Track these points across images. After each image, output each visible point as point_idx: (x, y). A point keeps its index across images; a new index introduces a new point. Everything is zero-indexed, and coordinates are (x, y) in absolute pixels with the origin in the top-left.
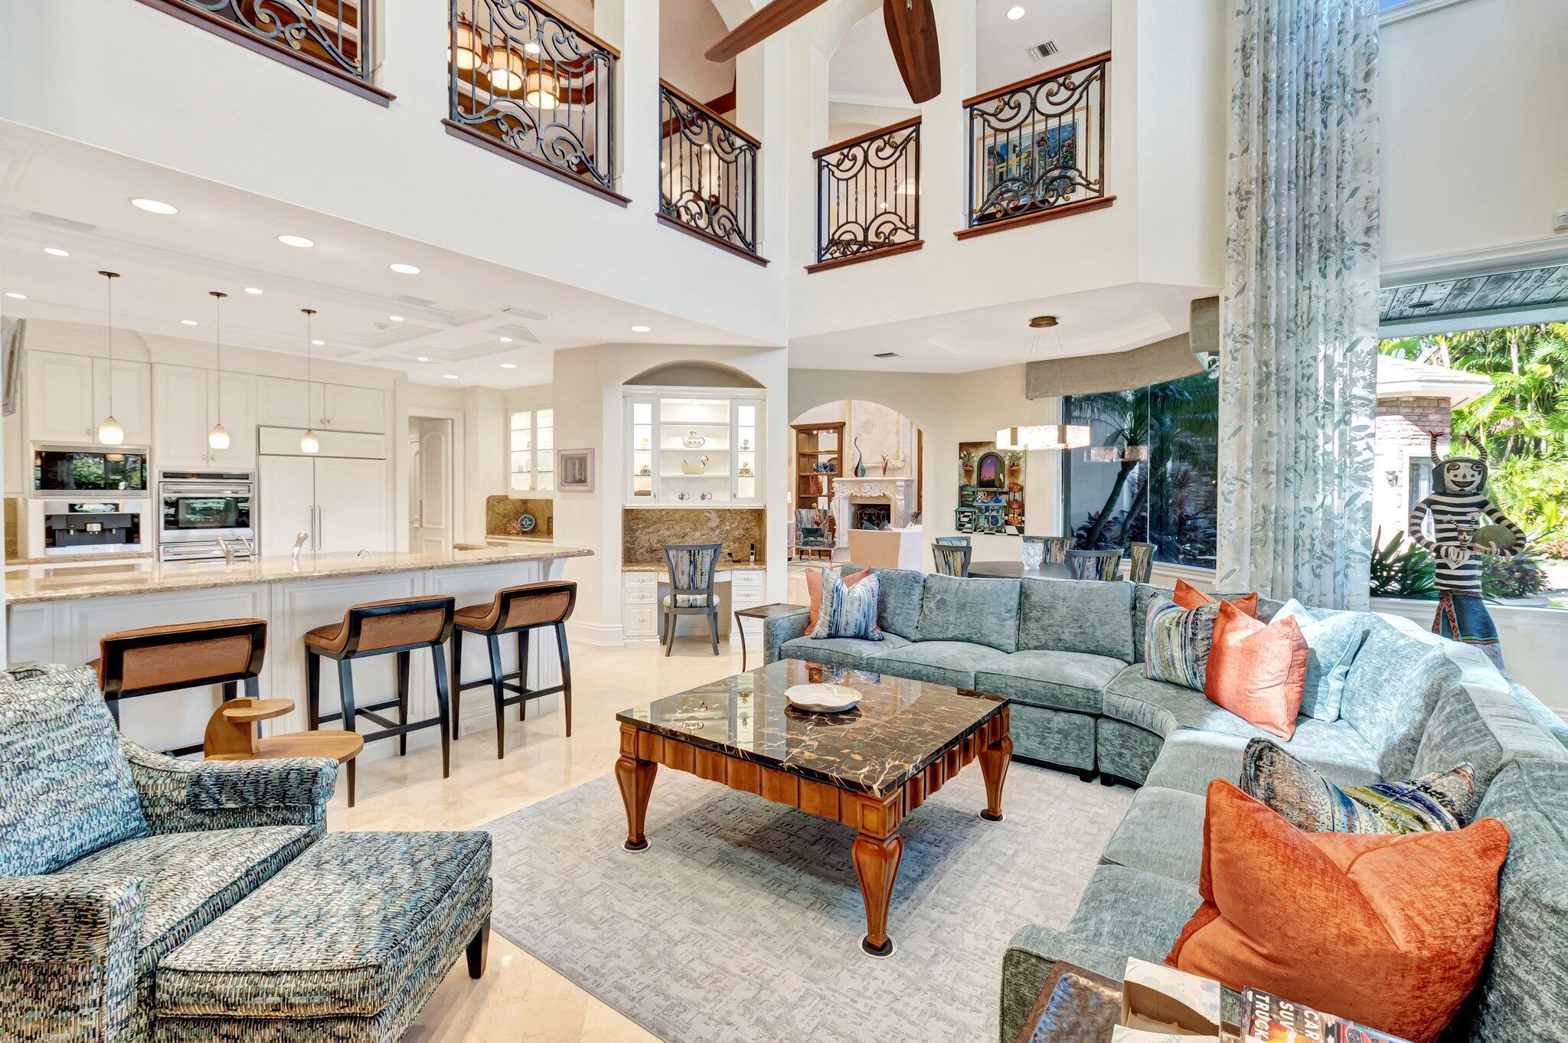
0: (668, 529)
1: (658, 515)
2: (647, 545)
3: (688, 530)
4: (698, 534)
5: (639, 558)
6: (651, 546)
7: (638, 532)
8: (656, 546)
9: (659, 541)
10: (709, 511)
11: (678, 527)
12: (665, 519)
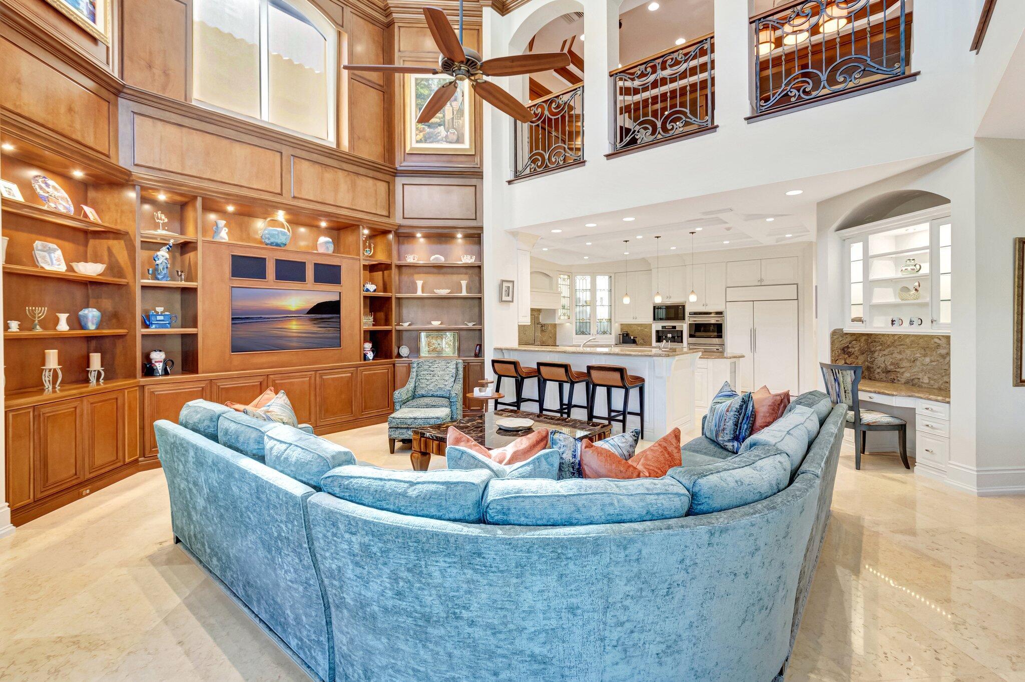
0: (900, 353)
1: (891, 339)
2: (883, 366)
3: (918, 355)
4: (928, 360)
5: (877, 376)
6: (886, 367)
7: (876, 354)
8: (890, 367)
9: (892, 364)
10: (938, 337)
11: (908, 352)
12: (897, 343)
